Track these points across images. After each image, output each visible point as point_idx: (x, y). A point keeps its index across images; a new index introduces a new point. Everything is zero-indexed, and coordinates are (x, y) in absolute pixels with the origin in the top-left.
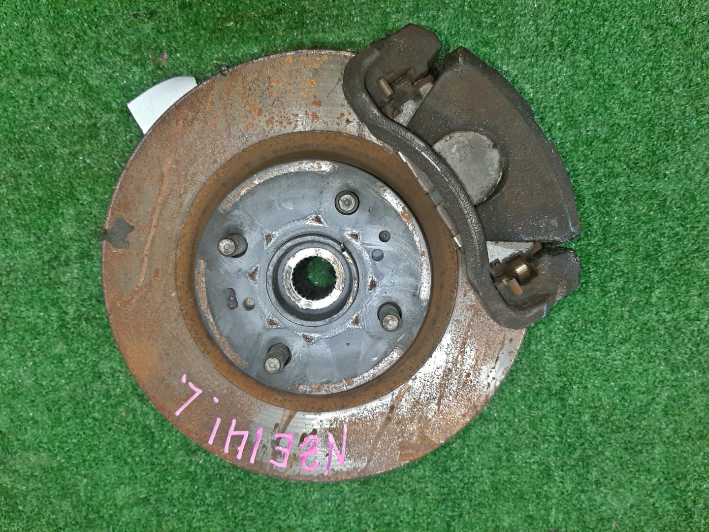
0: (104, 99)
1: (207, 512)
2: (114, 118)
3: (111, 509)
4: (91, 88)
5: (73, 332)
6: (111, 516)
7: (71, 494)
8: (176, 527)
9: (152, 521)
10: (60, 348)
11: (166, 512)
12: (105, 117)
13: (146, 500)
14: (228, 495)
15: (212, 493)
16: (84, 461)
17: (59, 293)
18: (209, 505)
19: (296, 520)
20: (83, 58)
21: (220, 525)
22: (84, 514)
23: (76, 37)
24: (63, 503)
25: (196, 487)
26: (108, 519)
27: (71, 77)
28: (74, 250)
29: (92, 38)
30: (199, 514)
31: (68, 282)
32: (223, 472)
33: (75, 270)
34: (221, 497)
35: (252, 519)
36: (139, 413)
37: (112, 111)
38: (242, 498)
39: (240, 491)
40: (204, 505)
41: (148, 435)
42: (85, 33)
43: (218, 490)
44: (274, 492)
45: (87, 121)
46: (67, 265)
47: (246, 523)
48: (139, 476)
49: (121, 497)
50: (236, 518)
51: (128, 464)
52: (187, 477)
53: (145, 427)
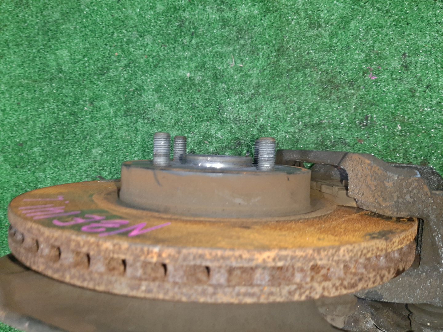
0: (339, 32)
1: (54, 113)
2: (325, 40)
3: (55, 47)
4: (348, 22)
5: (171, 17)
6: (50, 47)
7: (63, 19)
8: (44, 92)
9: (47, 75)
10: (160, 8)
11: (54, 84)
12: (326, 34)
13: (60, 71)
14: (65, 127)
15: (66, 116)
16: (85, 27)
17: (198, 5)
18: (58, 114)
19: (49, 174)
20: (371, 16)
21: (46, 121)
22: (52, 28)
23: (386, 10)
24: (58, 14)
25: (69, 105)
26: (48, 45)
27: (356, 7)
28: (228, 15)
29: (386, 22)
30: (52, 107)
31: (206, 11)
32: (80, 124)
33: (214, 16)
34: (63, 122)
35: (49, 144)
36: (117, 64)
37: (331, 38)
38: (63, 137)
39: (67, 135)
40: (58, 110)
41: (103, 71)
42: (390, 17)
43: (68, 120)
44: (67, 159)
45: (323, 21)
46: (218, 10)
47: (47, 139)
48: (76, 65)
49: (62, 53)
50: (50, 132)
51: (84, 58)
52: (76, 98)
53: (108, 69)
